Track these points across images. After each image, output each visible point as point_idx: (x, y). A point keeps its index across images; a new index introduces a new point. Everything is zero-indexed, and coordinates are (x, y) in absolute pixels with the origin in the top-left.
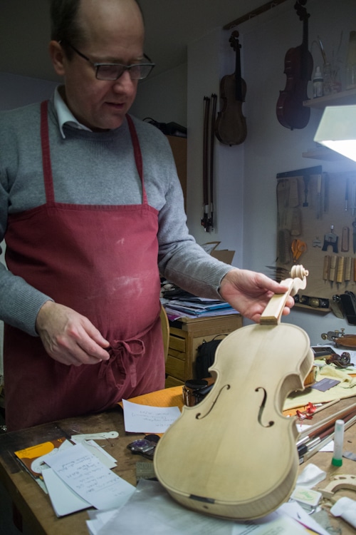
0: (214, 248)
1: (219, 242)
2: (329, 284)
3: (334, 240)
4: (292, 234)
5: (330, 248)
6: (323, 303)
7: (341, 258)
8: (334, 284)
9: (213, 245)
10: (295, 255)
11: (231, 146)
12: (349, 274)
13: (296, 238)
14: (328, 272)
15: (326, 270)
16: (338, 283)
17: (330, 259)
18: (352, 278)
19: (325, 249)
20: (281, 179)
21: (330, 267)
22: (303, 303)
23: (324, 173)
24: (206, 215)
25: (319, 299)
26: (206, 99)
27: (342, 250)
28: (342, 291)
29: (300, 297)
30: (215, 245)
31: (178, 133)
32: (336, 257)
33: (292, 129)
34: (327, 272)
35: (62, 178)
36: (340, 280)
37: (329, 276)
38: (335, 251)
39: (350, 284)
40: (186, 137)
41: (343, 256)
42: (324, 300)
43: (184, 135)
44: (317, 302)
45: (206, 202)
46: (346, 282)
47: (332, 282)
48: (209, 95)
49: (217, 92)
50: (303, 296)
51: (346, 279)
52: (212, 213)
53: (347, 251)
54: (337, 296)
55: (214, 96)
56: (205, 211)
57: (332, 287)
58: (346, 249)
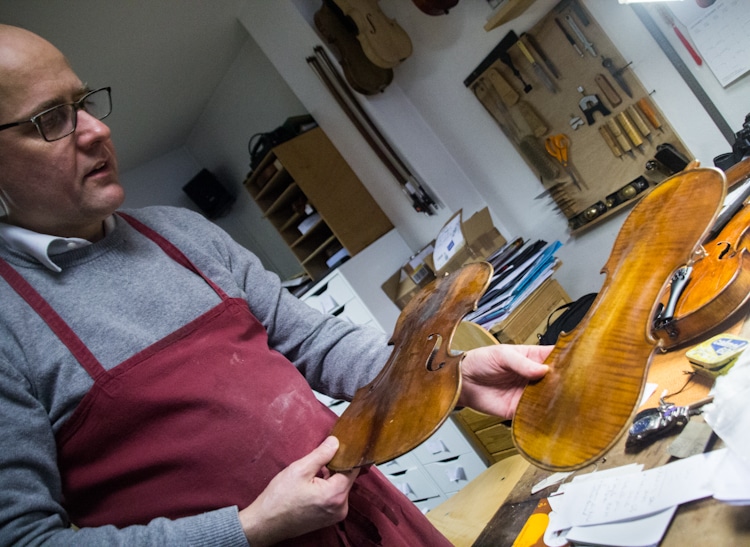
0: (461, 221)
1: (461, 211)
2: (629, 158)
3: (595, 101)
4: (538, 135)
5: (598, 115)
6: (640, 185)
7: (620, 115)
8: (635, 153)
9: (457, 218)
10: (559, 158)
11: (382, 91)
12: (645, 126)
13: (546, 137)
14: (618, 144)
15: (612, 144)
16: (639, 148)
17: (607, 128)
18: (652, 127)
19: (591, 121)
20: (474, 83)
21: (614, 137)
22: (615, 205)
23: (522, 35)
24: (414, 197)
25: (630, 184)
26: (311, 60)
27: (614, 106)
28: (650, 152)
29: (605, 201)
30: (459, 216)
31: (304, 128)
32: (612, 120)
33: (447, 12)
34: (615, 145)
35: (98, 324)
36: (638, 140)
37: (621, 149)
38: (606, 112)
39: (653, 137)
40: (317, 125)
41: (619, 110)
42: (637, 181)
43: (312, 125)
44: (632, 190)
45: (402, 181)
46: (647, 138)
47: (631, 151)
48: (311, 53)
49: (318, 41)
50: (608, 198)
51: (646, 134)
52: (421, 188)
53: (621, 102)
54: (650, 162)
55: (318, 49)
56: (408, 192)
57: (634, 157)
58: (618, 100)
